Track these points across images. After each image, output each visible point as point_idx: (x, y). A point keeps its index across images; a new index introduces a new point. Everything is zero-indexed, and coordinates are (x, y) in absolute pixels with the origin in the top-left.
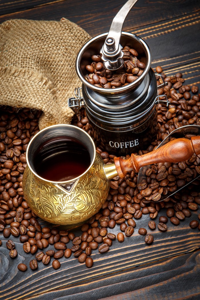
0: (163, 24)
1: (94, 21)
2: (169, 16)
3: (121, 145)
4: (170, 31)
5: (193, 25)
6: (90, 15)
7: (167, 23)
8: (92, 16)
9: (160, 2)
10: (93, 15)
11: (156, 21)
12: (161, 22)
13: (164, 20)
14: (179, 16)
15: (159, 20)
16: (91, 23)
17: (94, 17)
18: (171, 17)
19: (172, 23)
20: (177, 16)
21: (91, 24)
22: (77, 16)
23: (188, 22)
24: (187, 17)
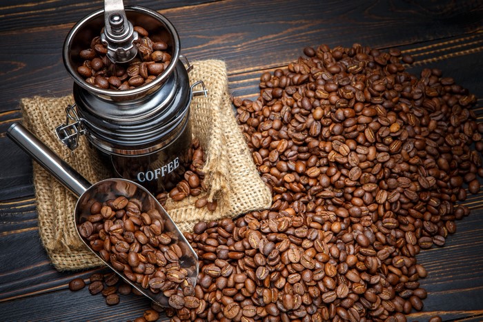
0: (420, 49)
1: (309, 33)
2: (427, 37)
3: (156, 174)
4: (430, 60)
5: (467, 55)
6: (304, 22)
7: (425, 48)
8: (306, 24)
9: (413, 11)
10: (307, 22)
11: (407, 42)
12: (416, 45)
13: (420, 42)
14: (444, 38)
15: (413, 41)
16: (304, 36)
17: (309, 25)
18: (432, 38)
19: (434, 49)
20: (442, 37)
21: (305, 38)
22: (282, 22)
23: (459, 50)
24: (457, 41)
